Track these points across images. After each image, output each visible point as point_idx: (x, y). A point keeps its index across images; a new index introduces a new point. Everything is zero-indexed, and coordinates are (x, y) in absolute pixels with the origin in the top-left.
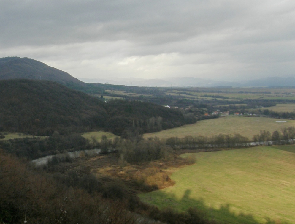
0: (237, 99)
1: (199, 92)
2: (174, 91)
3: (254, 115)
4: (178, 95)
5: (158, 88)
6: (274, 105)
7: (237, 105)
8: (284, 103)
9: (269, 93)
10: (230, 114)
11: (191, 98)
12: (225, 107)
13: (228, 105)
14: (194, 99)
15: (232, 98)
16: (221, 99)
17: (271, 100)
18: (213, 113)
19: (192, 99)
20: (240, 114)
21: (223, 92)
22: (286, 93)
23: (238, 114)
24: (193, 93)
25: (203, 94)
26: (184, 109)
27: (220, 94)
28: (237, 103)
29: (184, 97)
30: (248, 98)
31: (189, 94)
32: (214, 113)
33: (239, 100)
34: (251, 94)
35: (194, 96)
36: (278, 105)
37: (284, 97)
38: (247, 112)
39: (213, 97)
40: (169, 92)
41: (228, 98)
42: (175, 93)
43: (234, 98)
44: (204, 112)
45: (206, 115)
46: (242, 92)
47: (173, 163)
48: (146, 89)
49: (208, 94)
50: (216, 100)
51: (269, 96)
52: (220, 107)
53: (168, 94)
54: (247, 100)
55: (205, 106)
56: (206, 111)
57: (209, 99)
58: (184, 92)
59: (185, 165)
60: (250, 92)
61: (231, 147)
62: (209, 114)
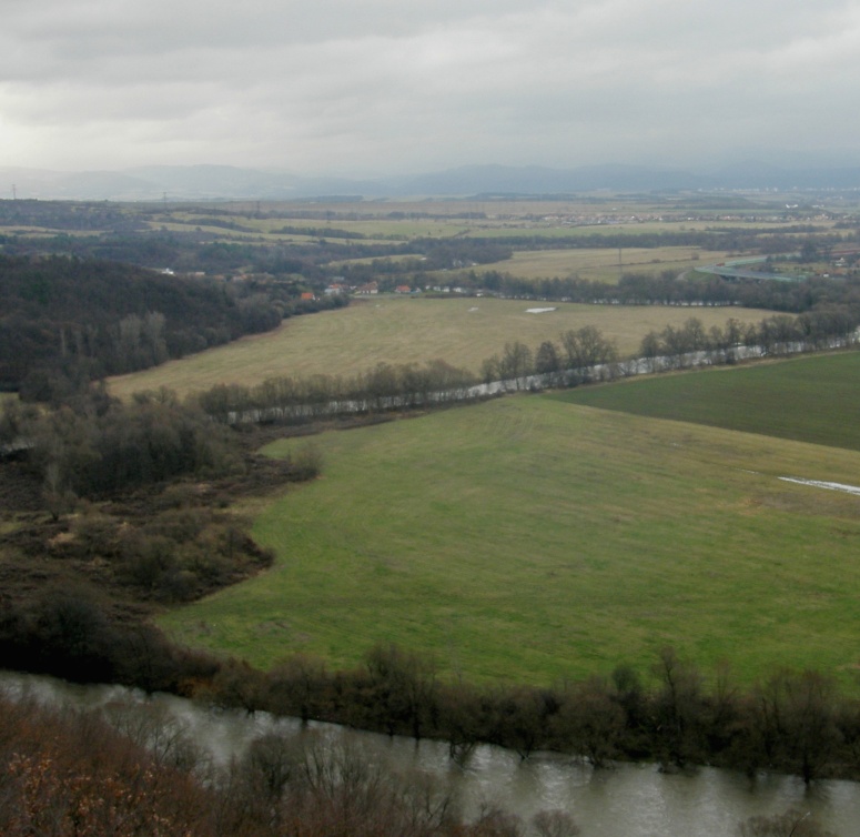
0: (391, 238)
1: (265, 217)
2: (177, 215)
3: (458, 290)
4: (193, 228)
5: (118, 205)
6: (507, 256)
7: (396, 259)
8: (533, 249)
9: (482, 216)
10: (381, 291)
11: (240, 239)
12: (359, 268)
13: (367, 261)
14: (253, 244)
15: (374, 237)
16: (342, 241)
17: (494, 241)
18: (328, 291)
19: (247, 244)
20: (413, 289)
21: (340, 218)
22: (530, 217)
23: (406, 289)
24: (243, 221)
25: (280, 224)
26: (229, 278)
27: (335, 225)
28: (393, 251)
29: (217, 236)
30: (425, 236)
31: (231, 226)
32: (332, 291)
33: (397, 243)
34: (430, 222)
35: (250, 230)
36: (517, 255)
37: (528, 231)
38: (434, 281)
39: (312, 233)
40: (161, 220)
41: (360, 237)
42: (181, 222)
43: (380, 237)
44: (300, 287)
45: (308, 296)
46: (398, 216)
47: (243, 481)
48: (73, 209)
49: (296, 223)
50: (323, 243)
51: (486, 227)
52: (345, 268)
53: (156, 226)
54: (421, 241)
55: (294, 268)
56: (303, 283)
57: (301, 240)
58: (213, 217)
59: (289, 485)
60: (426, 216)
61: (421, 407)
62: (316, 295)
